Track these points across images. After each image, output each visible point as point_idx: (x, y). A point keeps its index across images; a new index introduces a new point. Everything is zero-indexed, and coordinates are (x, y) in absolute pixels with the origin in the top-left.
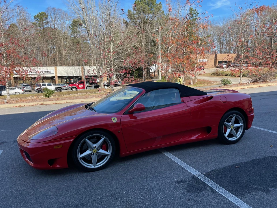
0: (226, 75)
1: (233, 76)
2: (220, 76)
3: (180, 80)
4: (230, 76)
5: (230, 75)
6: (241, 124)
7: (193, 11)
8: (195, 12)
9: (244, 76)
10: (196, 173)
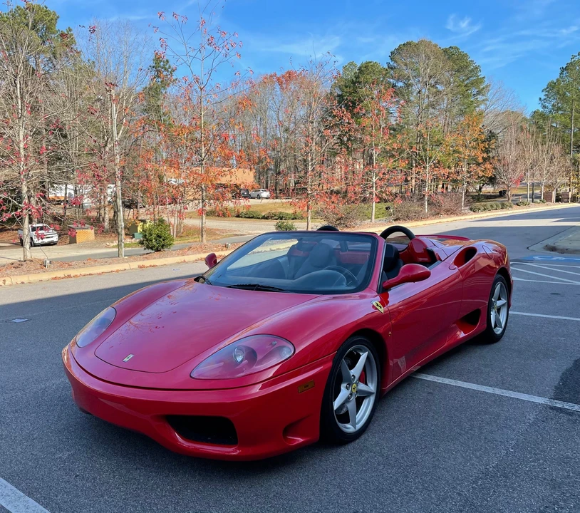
0: (238, 216)
1: (252, 218)
3: (143, 226)
4: (245, 217)
5: (247, 216)
6: (503, 301)
8: (168, 66)
10: (541, 400)
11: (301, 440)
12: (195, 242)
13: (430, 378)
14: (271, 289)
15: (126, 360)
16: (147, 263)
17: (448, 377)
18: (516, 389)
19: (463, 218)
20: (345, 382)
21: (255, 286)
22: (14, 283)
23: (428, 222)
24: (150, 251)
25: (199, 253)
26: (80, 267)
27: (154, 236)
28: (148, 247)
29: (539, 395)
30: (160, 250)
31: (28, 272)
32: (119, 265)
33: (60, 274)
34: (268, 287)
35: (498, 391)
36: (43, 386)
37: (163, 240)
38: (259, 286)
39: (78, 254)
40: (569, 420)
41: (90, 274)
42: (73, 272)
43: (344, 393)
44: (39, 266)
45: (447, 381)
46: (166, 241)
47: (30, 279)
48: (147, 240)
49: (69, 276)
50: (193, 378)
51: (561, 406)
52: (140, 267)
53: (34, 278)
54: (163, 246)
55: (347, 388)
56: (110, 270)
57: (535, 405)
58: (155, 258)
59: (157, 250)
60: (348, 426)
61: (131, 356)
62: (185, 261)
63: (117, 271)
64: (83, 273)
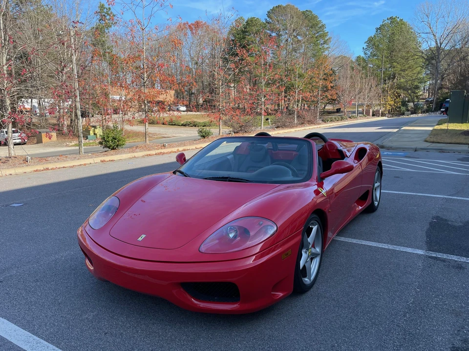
0: (163, 124)
1: (174, 125)
2: (155, 125)
3: (94, 131)
4: (169, 125)
5: (171, 124)
6: (378, 184)
7: (105, 10)
8: (110, 12)
9: (191, 125)
10: (420, 252)
11: (281, 294)
12: (135, 142)
13: (342, 239)
14: (240, 180)
15: (140, 239)
16: (107, 158)
17: (354, 238)
18: (401, 245)
19: (319, 126)
20: (305, 248)
21: (227, 178)
22: (4, 174)
23: (297, 129)
24: (107, 149)
25: (145, 151)
26: (55, 162)
27: (110, 139)
28: (106, 146)
29: (418, 248)
30: (115, 149)
31: (14, 166)
32: (86, 160)
33: (40, 167)
34: (238, 179)
35: (391, 247)
36: (54, 258)
37: (118, 141)
38: (230, 178)
39: (45, 151)
40: (444, 265)
41: (64, 167)
42: (50, 166)
43: (304, 256)
44: (22, 162)
45: (354, 241)
46: (120, 142)
47: (17, 172)
48: (105, 141)
49: (47, 169)
50: (202, 252)
51: (434, 255)
52: (102, 161)
53: (19, 171)
54: (117, 146)
55: (306, 252)
56: (79, 164)
57: (419, 256)
58: (112, 155)
59: (113, 149)
60: (306, 279)
61: (144, 236)
62: (135, 157)
63: (85, 165)
64: (58, 166)
